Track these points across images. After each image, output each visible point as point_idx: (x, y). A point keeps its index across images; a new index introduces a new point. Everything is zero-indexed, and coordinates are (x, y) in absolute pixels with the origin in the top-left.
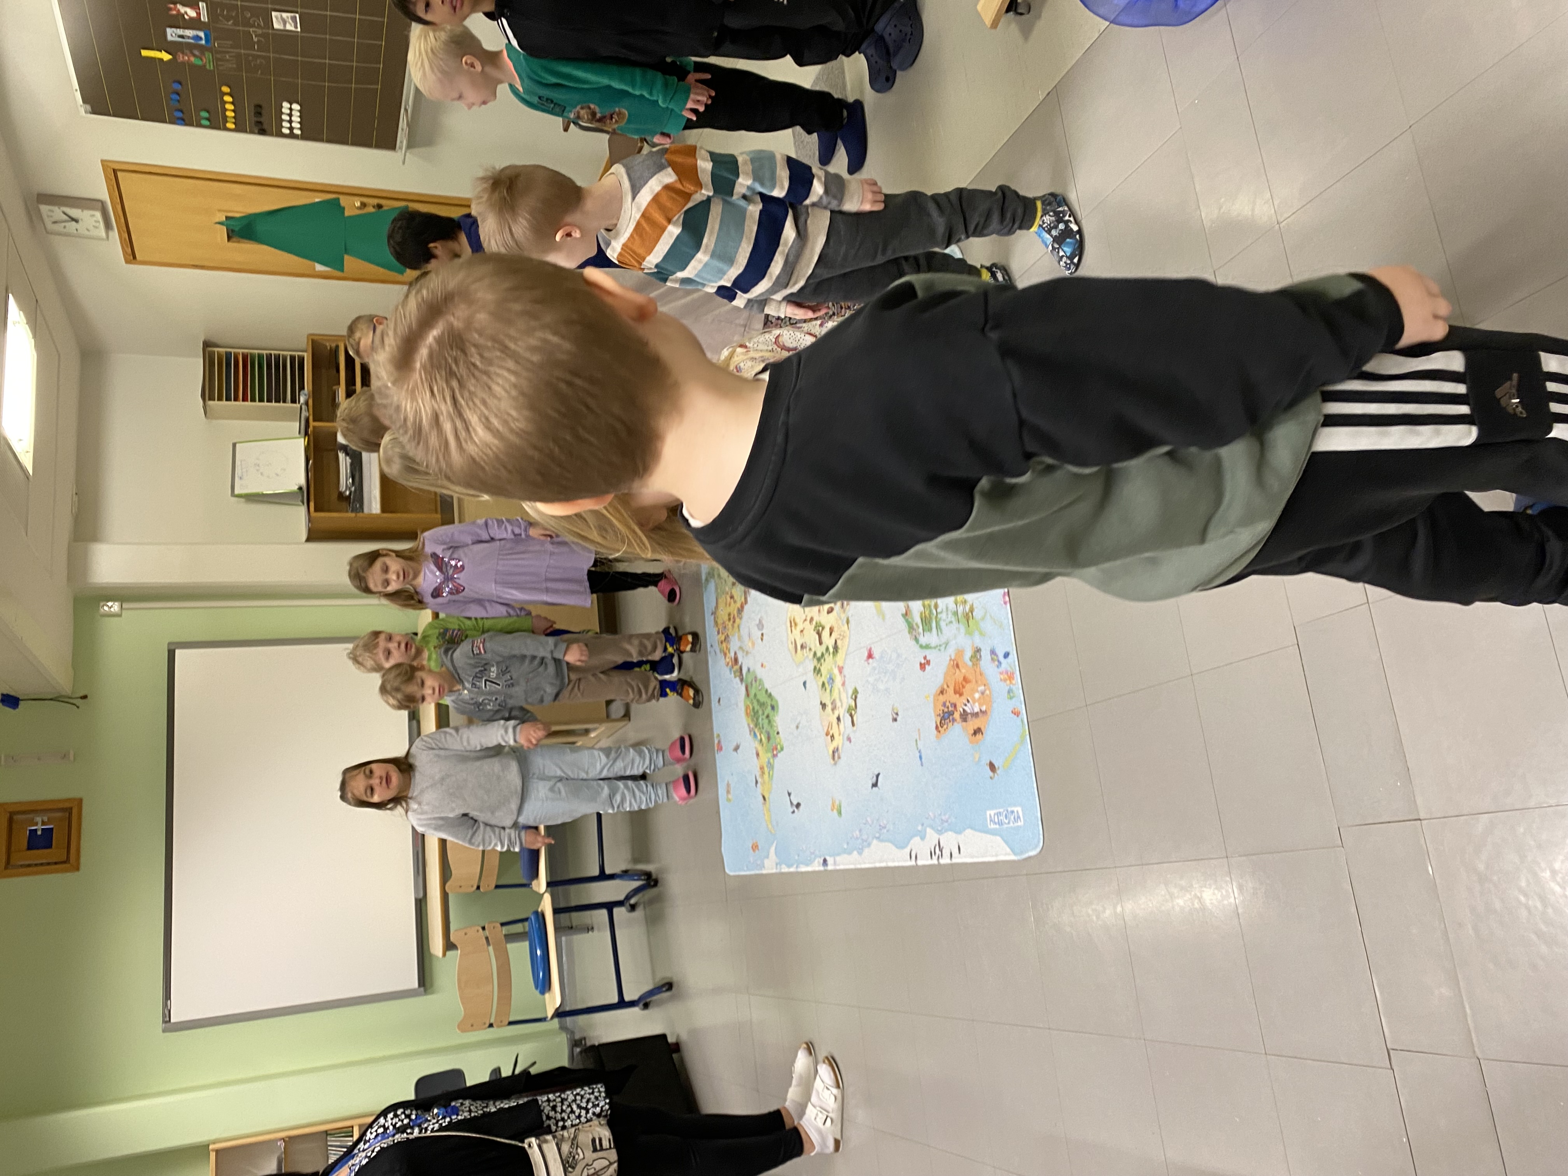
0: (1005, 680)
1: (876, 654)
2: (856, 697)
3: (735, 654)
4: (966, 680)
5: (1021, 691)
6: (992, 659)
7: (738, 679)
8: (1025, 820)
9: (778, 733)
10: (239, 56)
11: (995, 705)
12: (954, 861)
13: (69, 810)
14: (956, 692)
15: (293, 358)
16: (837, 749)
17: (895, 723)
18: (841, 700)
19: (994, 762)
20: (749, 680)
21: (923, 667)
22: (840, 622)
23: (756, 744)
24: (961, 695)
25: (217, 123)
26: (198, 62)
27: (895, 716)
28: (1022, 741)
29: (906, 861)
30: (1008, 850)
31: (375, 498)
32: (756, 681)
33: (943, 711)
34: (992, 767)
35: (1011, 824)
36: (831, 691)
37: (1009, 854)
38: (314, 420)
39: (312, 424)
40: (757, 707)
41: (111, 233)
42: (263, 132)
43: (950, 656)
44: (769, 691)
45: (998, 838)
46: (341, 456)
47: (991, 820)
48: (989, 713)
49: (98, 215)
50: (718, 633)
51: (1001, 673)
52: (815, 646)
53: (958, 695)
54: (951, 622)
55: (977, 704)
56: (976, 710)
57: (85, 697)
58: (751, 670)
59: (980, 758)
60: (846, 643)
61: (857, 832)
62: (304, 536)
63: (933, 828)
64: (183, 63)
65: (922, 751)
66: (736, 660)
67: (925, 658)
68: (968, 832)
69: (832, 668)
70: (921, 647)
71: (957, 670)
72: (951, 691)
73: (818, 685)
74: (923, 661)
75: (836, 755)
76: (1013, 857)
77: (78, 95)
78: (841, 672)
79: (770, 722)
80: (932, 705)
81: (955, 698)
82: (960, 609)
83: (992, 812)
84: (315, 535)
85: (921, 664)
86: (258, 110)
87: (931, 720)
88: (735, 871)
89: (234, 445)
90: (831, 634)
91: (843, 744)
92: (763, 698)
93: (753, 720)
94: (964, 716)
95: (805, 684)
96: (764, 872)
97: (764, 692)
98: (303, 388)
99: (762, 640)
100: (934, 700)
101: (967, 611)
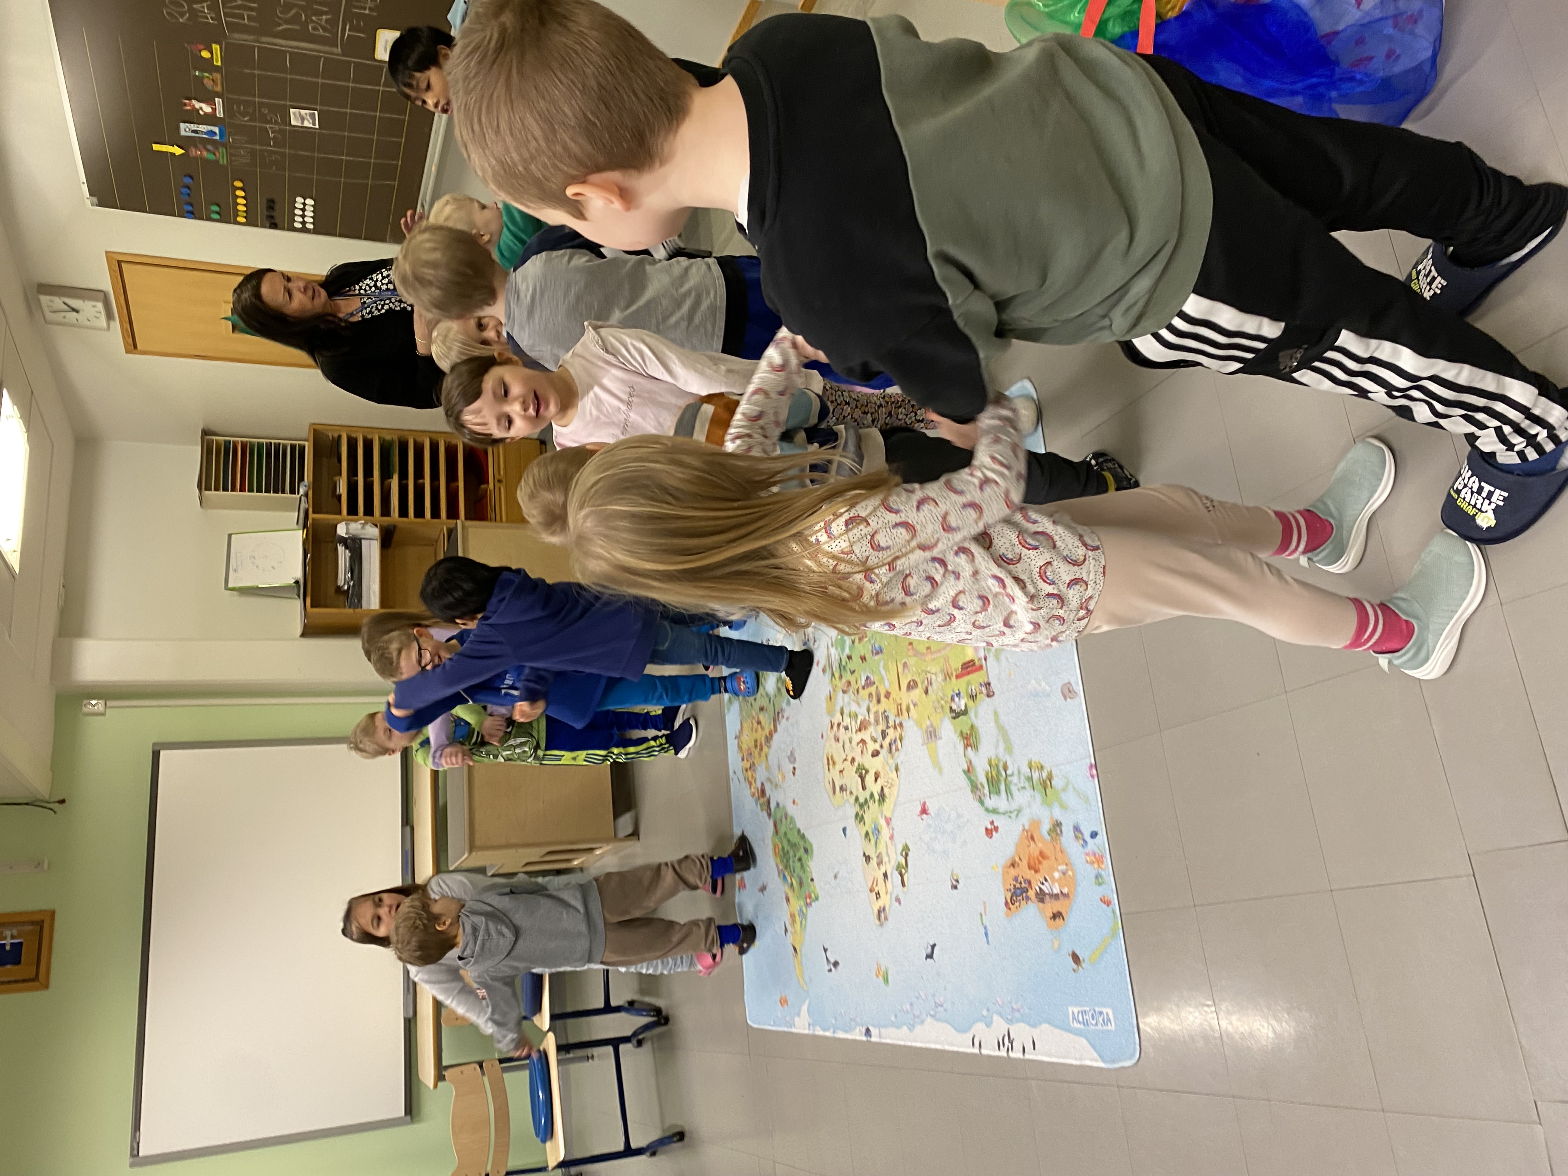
0: (1092, 863)
1: (931, 810)
2: (907, 855)
3: (762, 784)
4: (1042, 854)
5: (1112, 878)
6: (1076, 837)
7: (765, 814)
8: (1116, 1024)
9: (812, 880)
10: (253, 152)
11: (1079, 889)
12: (1027, 1056)
13: (40, 924)
14: (1030, 867)
15: (293, 447)
16: (884, 909)
17: (955, 891)
18: (888, 856)
19: (1078, 952)
20: (778, 816)
21: (989, 832)
22: (887, 768)
23: (787, 888)
24: (1037, 871)
25: (227, 217)
26: (211, 157)
27: (954, 883)
28: (1114, 935)
29: (968, 1047)
30: (1095, 1055)
31: (374, 592)
32: (786, 818)
33: (1014, 886)
34: (1076, 958)
35: (1100, 1026)
36: (876, 843)
37: (1096, 1061)
38: (314, 512)
39: (311, 515)
40: (786, 847)
41: (112, 323)
42: (274, 226)
43: (1023, 826)
44: (802, 831)
45: (1084, 1041)
46: (341, 549)
47: (1074, 1018)
48: (1071, 895)
49: (100, 306)
50: (743, 760)
51: (1087, 854)
52: (858, 790)
53: (1033, 872)
54: (1024, 788)
55: (1056, 885)
56: (1056, 890)
57: (62, 802)
58: (781, 805)
59: (1060, 946)
60: (895, 793)
61: (908, 1006)
62: (299, 630)
63: (1000, 1015)
64: (196, 158)
65: (988, 927)
66: (763, 792)
67: (992, 823)
68: (1045, 1026)
69: (877, 817)
70: (987, 810)
71: (1032, 843)
72: (1024, 864)
73: (861, 835)
74: (989, 827)
75: (882, 915)
76: (1101, 1065)
77: (85, 188)
78: (888, 824)
79: (802, 866)
80: (1000, 877)
81: (1029, 874)
82: (1036, 775)
83: (1076, 1010)
84: (310, 631)
85: (987, 829)
86: (271, 205)
87: (1000, 896)
88: (759, 1024)
89: (230, 536)
90: (876, 780)
91: (890, 906)
92: (795, 838)
93: (782, 861)
94: (1041, 896)
95: (844, 830)
96: (794, 1030)
97: (796, 833)
98: (303, 480)
99: (794, 774)
100: (1003, 872)
101: (1044, 777)
